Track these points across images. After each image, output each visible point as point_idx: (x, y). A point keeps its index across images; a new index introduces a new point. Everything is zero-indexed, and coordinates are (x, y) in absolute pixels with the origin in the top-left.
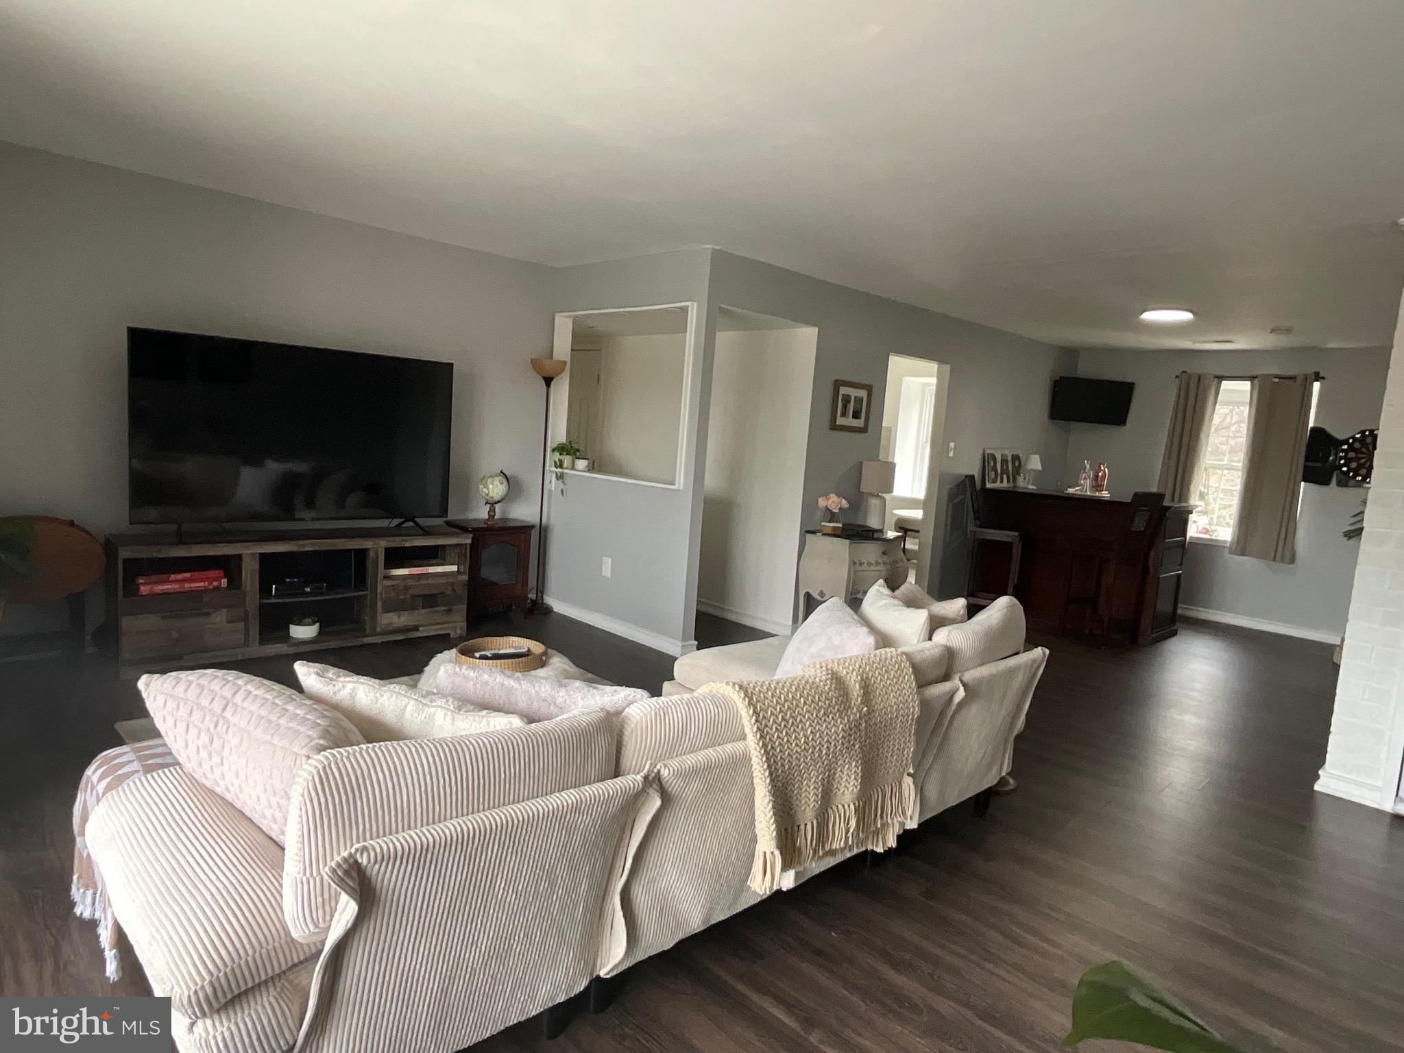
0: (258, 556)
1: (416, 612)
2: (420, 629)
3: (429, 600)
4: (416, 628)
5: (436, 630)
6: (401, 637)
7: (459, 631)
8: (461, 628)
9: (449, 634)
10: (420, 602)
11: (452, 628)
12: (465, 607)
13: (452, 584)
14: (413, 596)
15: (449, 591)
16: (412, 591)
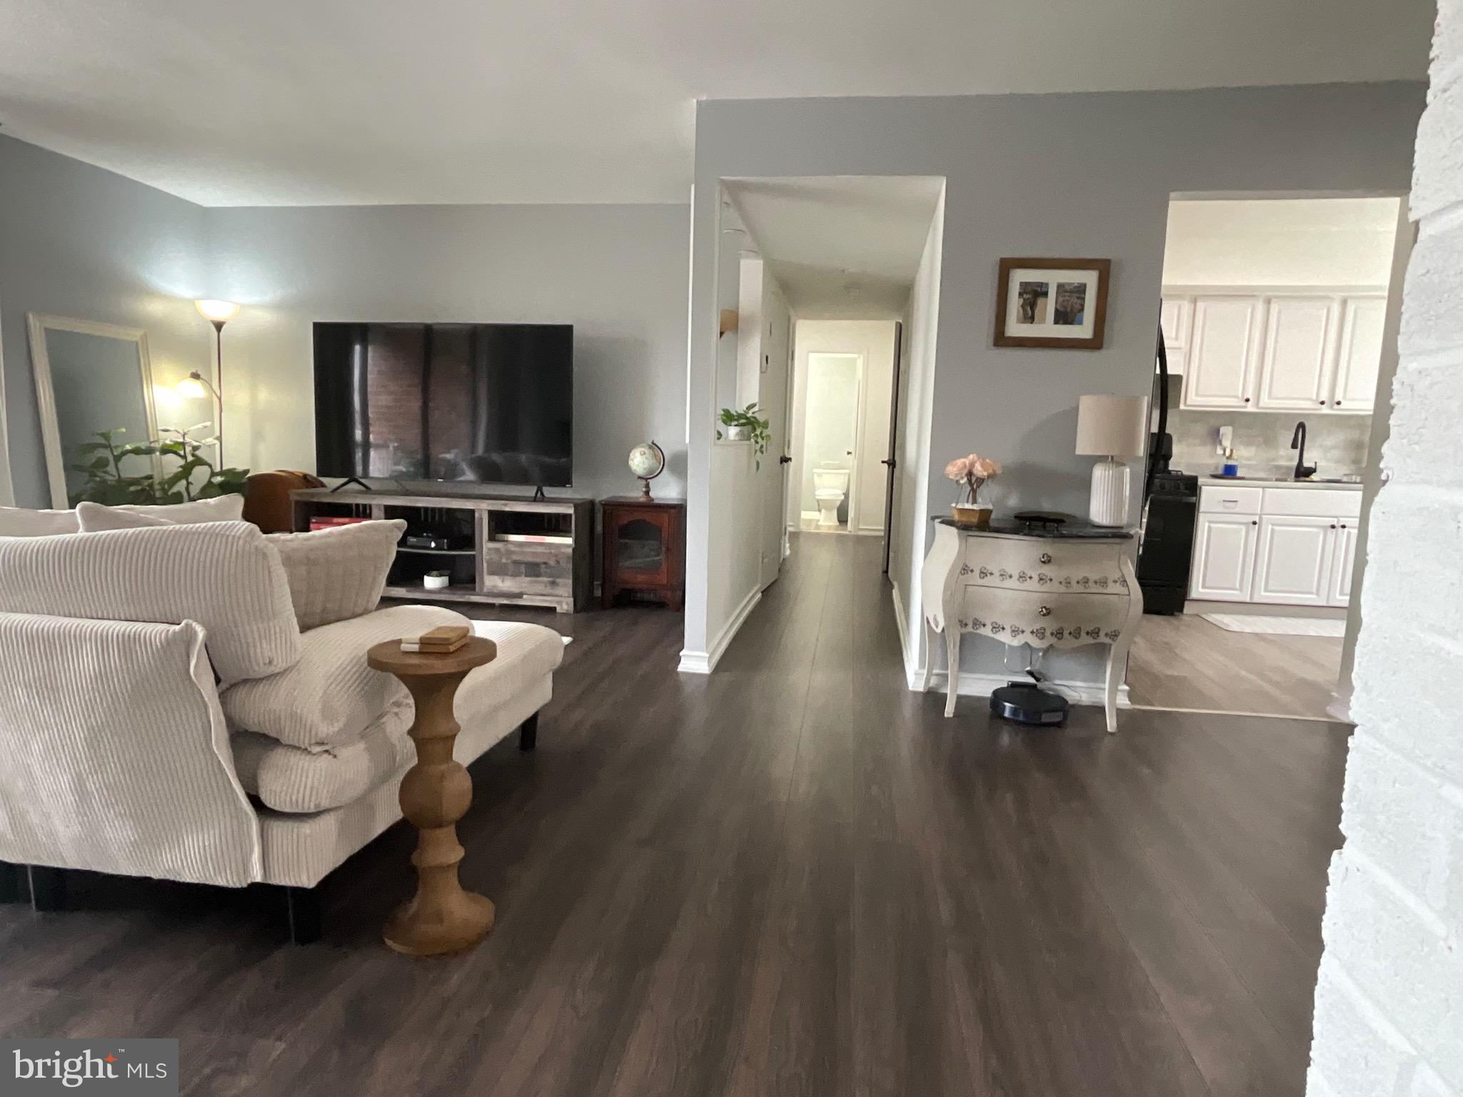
0: (383, 508)
1: (518, 578)
2: (525, 596)
3: (533, 569)
4: (520, 595)
5: (541, 601)
6: (505, 602)
7: (565, 607)
8: (567, 604)
9: (555, 608)
10: (523, 568)
11: (558, 602)
12: (570, 582)
13: (556, 556)
14: (515, 562)
15: (552, 563)
16: (515, 557)
